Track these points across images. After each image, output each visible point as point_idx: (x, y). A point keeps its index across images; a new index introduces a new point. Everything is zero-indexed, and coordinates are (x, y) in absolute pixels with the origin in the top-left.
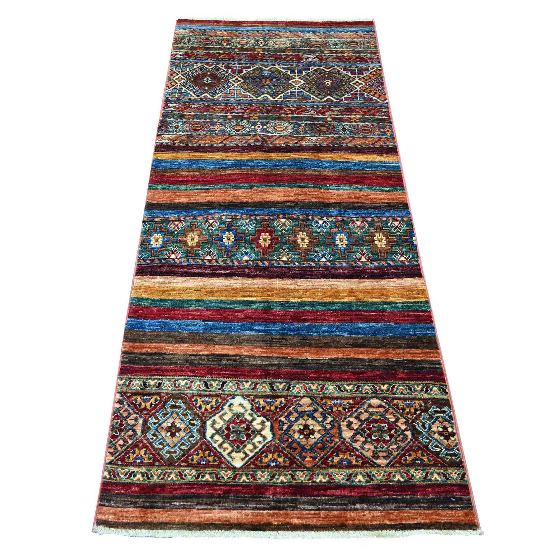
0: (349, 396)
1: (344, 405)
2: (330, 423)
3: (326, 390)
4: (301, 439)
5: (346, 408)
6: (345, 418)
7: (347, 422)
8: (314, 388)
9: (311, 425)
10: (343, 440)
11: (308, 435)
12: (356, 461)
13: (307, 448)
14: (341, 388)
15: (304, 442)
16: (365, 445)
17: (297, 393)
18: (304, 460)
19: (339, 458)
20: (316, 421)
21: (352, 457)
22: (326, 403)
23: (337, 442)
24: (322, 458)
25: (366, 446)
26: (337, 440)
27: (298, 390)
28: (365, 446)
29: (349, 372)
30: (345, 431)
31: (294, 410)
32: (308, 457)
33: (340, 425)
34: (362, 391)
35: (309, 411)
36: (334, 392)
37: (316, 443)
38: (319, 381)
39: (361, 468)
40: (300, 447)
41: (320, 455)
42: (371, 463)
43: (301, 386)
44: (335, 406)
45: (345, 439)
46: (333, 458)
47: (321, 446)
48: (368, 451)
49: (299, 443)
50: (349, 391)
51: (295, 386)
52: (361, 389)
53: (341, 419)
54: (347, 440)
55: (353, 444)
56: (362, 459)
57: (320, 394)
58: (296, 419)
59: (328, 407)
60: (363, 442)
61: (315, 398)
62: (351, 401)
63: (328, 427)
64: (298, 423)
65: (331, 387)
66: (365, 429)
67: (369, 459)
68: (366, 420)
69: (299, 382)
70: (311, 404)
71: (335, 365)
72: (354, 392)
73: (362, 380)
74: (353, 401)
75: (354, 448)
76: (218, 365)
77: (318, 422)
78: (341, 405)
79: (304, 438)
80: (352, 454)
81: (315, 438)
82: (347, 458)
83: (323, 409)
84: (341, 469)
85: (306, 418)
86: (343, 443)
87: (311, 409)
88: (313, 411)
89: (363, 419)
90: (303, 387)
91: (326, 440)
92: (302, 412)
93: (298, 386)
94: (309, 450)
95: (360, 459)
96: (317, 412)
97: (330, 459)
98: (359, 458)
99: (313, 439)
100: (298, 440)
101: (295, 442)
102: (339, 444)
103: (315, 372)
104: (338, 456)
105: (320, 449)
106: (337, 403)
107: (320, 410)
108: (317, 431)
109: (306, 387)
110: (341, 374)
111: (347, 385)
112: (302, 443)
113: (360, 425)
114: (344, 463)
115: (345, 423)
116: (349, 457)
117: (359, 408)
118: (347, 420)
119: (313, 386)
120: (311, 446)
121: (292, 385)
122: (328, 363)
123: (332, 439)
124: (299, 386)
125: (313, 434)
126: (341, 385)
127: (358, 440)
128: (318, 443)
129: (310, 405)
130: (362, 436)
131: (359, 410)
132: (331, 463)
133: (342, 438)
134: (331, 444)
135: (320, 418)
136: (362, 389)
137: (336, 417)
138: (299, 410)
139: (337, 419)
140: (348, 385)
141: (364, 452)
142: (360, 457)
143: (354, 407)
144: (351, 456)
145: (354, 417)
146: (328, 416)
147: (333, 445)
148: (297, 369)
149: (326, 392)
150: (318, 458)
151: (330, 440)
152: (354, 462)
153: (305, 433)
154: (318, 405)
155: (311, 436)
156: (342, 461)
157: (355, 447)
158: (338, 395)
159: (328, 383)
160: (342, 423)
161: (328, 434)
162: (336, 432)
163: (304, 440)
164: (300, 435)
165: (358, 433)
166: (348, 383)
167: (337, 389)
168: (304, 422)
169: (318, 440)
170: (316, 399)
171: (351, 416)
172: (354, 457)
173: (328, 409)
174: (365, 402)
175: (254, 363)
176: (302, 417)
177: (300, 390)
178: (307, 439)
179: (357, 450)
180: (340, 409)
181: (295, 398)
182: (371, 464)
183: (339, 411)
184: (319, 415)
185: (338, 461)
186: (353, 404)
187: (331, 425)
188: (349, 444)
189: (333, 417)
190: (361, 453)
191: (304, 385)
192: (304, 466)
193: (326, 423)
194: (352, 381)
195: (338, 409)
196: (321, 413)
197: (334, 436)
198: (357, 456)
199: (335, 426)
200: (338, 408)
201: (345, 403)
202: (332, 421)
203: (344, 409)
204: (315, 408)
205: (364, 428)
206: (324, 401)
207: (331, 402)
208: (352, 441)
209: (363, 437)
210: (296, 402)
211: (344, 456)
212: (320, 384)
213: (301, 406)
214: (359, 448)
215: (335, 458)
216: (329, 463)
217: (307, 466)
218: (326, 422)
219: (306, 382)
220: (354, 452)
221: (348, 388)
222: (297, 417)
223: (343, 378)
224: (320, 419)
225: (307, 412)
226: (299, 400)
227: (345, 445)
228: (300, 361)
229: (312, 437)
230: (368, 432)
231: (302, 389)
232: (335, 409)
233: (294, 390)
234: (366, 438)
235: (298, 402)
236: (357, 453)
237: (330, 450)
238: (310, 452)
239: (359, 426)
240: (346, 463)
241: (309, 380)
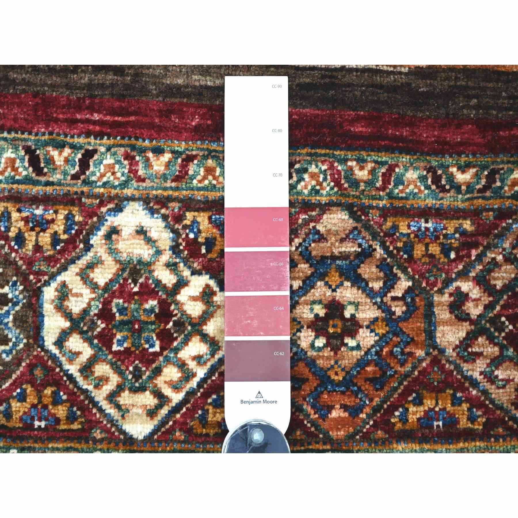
0: (461, 205)
1: (446, 236)
2: (403, 298)
3: (396, 185)
4: (320, 349)
5: (451, 249)
6: (447, 282)
7: (451, 295)
8: (362, 174)
9: (350, 303)
10: (436, 352)
11: (340, 337)
12: (468, 419)
13: (336, 378)
14: (440, 176)
15: (328, 358)
16: (497, 368)
17: (310, 194)
18: (324, 417)
19: (421, 408)
20: (364, 291)
21: (460, 405)
22: (395, 227)
23: (420, 361)
24: (376, 410)
25: (500, 374)
26: (420, 353)
27: (314, 183)
28: (496, 373)
29: (468, 120)
30: (445, 323)
31: (301, 254)
32: (338, 406)
33: (430, 305)
34: (501, 188)
35: (344, 256)
36: (420, 191)
37: (361, 363)
38: (379, 150)
39: (481, 439)
40: (314, 374)
41: (371, 400)
42: (511, 423)
43: (324, 167)
44: (420, 241)
45: (442, 351)
46: (407, 410)
47: (375, 372)
48: (504, 387)
49: (311, 363)
50: (464, 188)
51: (305, 170)
52: (498, 184)
53: (434, 284)
54: (449, 352)
55: (465, 367)
56: (487, 411)
57: (380, 199)
58: (304, 282)
59: (400, 245)
60: (493, 360)
61: (365, 210)
62: (467, 225)
63: (399, 310)
64: (309, 297)
65: (412, 175)
66: (503, 319)
67: (507, 412)
68: (506, 288)
69: (316, 154)
70: (351, 232)
71: (427, 95)
72: (480, 191)
73: (505, 150)
74: (473, 224)
75: (466, 378)
76: (67, 86)
77: (371, 294)
78: (437, 238)
79: (326, 346)
80: (459, 395)
81: (358, 347)
82: (444, 409)
83: (385, 248)
84: (427, 442)
85: (334, 278)
86: (435, 361)
87: (353, 250)
88: (358, 255)
89: (499, 284)
90: (329, 172)
91: (391, 353)
92: (323, 258)
93: (313, 169)
94: (339, 384)
95: (480, 413)
96: (368, 260)
97: (397, 413)
98: (478, 408)
99: (352, 349)
100: (311, 353)
101: (301, 360)
102: (424, 364)
103: (369, 120)
104: (421, 403)
105: (372, 380)
106: (427, 229)
107: (379, 252)
108: (365, 324)
109: (339, 172)
110: (443, 126)
111: (459, 169)
112: (320, 362)
113: (489, 307)
114: (435, 423)
115: (446, 298)
116: (449, 408)
117: (488, 247)
118: (452, 288)
119: (362, 168)
120: (348, 373)
121: (297, 166)
122: (409, 84)
123: (407, 350)
124: (317, 171)
125: (353, 334)
126: (442, 166)
127: (479, 355)
128: (368, 364)
129: (347, 236)
130: (491, 340)
131: (490, 255)
132: (399, 425)
133: (435, 347)
134: (402, 365)
135: (378, 279)
136: (502, 181)
137: (422, 276)
138: (314, 253)
139: (424, 285)
140: (463, 169)
141: (492, 389)
142: (481, 405)
143: (476, 245)
144: (456, 402)
145: (474, 278)
146: (400, 275)
147: (408, 367)
148: (314, 105)
149: (397, 191)
150: (367, 410)
151: (402, 353)
152: (464, 423)
153: (331, 330)
154: (375, 236)
155: (347, 340)
156: (431, 419)
157: (470, 373)
158: (430, 202)
159: (405, 159)
160: (436, 298)
161: (396, 334)
162: (419, 328)
163: (327, 352)
164: (317, 337)
165: (481, 331)
166: (463, 159)
167: (430, 180)
168: (329, 293)
169: (366, 353)
170: (367, 215)
171: (463, 275)
172: (465, 406)
173: (398, 250)
174: (508, 228)
175: (180, 81)
176: (322, 277)
177: (321, 184)
178: (336, 349)
179: (475, 384)
180: (435, 249)
181: (306, 213)
182: (510, 429)
183: (432, 256)
184: (374, 269)
185: (419, 419)
186: (472, 234)
187: (406, 304)
188: (452, 367)
189: (412, 278)
190: (485, 392)
191: (331, 167)
192: (326, 435)
193: (394, 299)
194: (474, 155)
195: (427, 249)
196: (382, 265)
197: (412, 339)
198: (474, 403)
199: (417, 308)
200: (427, 246)
201: (450, 230)
202: (409, 291)
203: (446, 251)
204: (365, 245)
205: (498, 316)
206: (389, 224)
207: (409, 227)
208: (462, 358)
209: (495, 344)
210: (306, 223)
211: (437, 404)
212: (383, 163)
213: (321, 238)
214: (480, 378)
215: (412, 409)
216: (394, 424)
217: (333, 434)
218: (392, 294)
219: (337, 153)
220: (463, 389)
221: (461, 177)
222: (308, 278)
223: (447, 143)
224: (377, 285)
225: (338, 258)
226: (317, 219)
227: (442, 368)
228: (324, 77)
229: (351, 342)
230: (511, 327)
231: (325, 179)
232: (419, 251)
233: (303, 183)
234: (502, 348)
235: (312, 225)
236: (474, 392)
237: (400, 383)
238: (343, 393)
239: (486, 307)
240: (441, 423)
241: (349, 148)
